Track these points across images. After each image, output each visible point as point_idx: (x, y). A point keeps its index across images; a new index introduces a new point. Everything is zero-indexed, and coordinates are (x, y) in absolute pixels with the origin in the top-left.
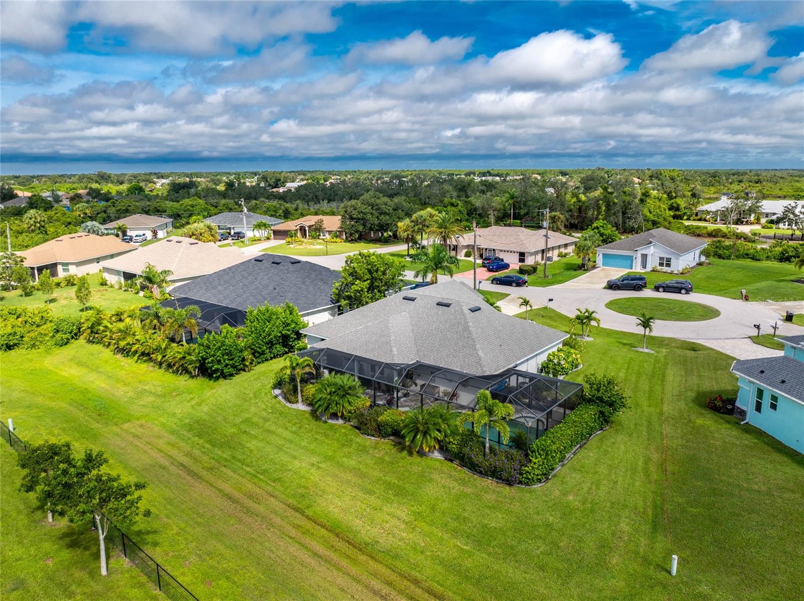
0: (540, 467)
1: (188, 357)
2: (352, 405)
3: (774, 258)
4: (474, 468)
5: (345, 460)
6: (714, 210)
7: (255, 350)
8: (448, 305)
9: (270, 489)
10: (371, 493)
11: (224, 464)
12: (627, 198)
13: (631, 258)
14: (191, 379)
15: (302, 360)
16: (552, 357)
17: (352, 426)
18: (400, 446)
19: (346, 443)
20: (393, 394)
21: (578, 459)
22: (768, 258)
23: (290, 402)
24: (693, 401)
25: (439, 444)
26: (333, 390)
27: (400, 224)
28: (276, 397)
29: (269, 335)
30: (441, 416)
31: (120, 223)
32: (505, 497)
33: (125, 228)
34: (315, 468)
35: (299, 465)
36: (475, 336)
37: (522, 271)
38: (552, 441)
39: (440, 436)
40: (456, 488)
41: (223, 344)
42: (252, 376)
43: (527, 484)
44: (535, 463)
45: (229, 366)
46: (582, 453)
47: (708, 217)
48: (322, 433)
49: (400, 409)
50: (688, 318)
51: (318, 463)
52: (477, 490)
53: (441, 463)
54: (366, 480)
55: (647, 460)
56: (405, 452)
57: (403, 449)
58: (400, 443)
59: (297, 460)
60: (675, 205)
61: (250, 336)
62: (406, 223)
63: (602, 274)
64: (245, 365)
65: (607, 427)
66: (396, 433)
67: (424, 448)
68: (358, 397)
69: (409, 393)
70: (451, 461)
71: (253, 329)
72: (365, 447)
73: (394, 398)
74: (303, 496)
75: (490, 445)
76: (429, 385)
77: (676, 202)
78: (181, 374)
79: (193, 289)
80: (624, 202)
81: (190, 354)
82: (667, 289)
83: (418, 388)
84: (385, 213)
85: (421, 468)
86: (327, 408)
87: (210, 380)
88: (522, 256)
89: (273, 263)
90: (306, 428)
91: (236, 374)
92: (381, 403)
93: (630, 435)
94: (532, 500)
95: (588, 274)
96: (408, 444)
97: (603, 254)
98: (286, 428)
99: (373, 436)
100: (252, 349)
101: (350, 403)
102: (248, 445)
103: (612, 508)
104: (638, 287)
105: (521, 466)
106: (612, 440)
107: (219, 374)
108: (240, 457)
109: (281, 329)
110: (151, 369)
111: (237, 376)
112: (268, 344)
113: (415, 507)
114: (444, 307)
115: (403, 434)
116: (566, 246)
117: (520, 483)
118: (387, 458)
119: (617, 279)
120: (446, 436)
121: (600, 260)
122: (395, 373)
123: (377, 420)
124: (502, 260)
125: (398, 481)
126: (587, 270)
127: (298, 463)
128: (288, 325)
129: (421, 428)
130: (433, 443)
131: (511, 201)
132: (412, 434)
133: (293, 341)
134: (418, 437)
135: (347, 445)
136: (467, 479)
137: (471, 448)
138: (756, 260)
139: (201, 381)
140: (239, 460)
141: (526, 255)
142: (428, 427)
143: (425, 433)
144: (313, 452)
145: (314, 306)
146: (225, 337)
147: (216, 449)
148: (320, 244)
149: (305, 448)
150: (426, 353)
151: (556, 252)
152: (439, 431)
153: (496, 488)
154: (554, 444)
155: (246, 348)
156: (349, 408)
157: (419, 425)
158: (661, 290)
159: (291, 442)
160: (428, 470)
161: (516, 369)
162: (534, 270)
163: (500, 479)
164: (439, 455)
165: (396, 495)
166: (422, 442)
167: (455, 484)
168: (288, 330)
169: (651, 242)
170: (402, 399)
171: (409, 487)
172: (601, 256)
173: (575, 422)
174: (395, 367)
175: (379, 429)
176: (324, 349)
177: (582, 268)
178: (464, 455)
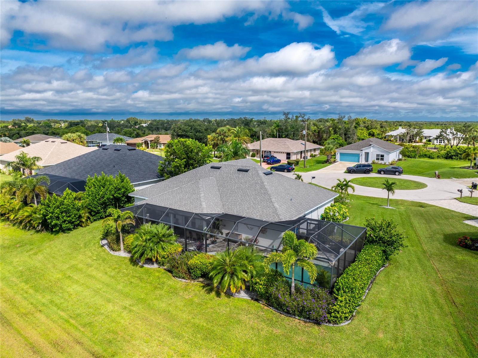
0: (347, 305)
1: (34, 215)
2: (166, 250)
3: (442, 157)
4: (281, 308)
5: (156, 302)
6: (395, 134)
7: (91, 210)
8: (247, 171)
9: (78, 334)
10: (178, 336)
11: (41, 308)
12: (347, 126)
13: (358, 155)
14: (36, 233)
15: (123, 213)
16: (328, 211)
17: (165, 269)
18: (209, 287)
19: (159, 286)
20: (203, 241)
21: (373, 294)
22: (438, 157)
23: (113, 251)
24: (444, 241)
25: (246, 285)
26: (148, 237)
27: (209, 136)
28: (103, 246)
29: (103, 197)
30: (247, 258)
31: (25, 139)
32: (315, 338)
33: (28, 142)
34: (127, 312)
35: (112, 308)
36: (270, 192)
37: (289, 163)
38: (354, 279)
39: (247, 277)
40: (266, 330)
41: (62, 203)
42: (86, 230)
43: (335, 323)
44: (341, 302)
45: (67, 222)
46: (375, 289)
47: (392, 139)
48: (137, 277)
49: (208, 253)
50: (407, 188)
51: (130, 305)
52: (286, 331)
53: (248, 303)
54: (175, 323)
55: (433, 293)
56: (213, 293)
57: (211, 290)
58: (208, 285)
59: (110, 304)
60: (372, 133)
61: (87, 198)
62: (213, 135)
63: (341, 165)
64: (81, 222)
65: (387, 265)
66: (205, 275)
67: (232, 289)
68: (171, 244)
69: (216, 241)
70: (257, 300)
71: (90, 193)
72: (176, 289)
73: (203, 244)
74: (110, 342)
75: (295, 285)
76: (232, 233)
77: (372, 131)
78: (29, 230)
79: (55, 170)
80: (345, 128)
81: (35, 213)
82: (386, 172)
83: (224, 235)
84: (199, 132)
85: (228, 309)
86: (142, 255)
87: (51, 234)
88: (288, 155)
89: (115, 150)
90: (123, 272)
91: (74, 228)
92: (192, 248)
93: (409, 270)
94: (343, 341)
95: (332, 165)
96: (215, 285)
97: (340, 153)
98: (106, 273)
99: (183, 278)
100: (89, 209)
101: (163, 249)
102: (69, 289)
103: (425, 346)
104: (367, 171)
105: (328, 304)
106: (396, 275)
107: (58, 228)
108: (58, 302)
109: (113, 192)
110: (6, 226)
111: (75, 230)
112: (102, 204)
113: (224, 352)
114: (244, 172)
115: (211, 276)
116: (315, 150)
117: (329, 322)
118: (196, 300)
119: (353, 167)
120: (252, 277)
121: (338, 157)
122: (204, 223)
123: (187, 264)
124: (276, 158)
125: (207, 324)
126: (331, 163)
127: (111, 307)
128: (119, 189)
129: (229, 270)
130: (240, 284)
131: (277, 128)
132: (220, 276)
133: (125, 203)
134: (226, 278)
135: (160, 288)
136: (274, 319)
137: (277, 288)
138: (431, 158)
139: (45, 234)
140: (56, 305)
141: (291, 154)
142: (235, 269)
143: (233, 274)
144: (127, 295)
145: (143, 179)
146: (65, 198)
147: (38, 294)
148: (158, 151)
149: (121, 292)
150: (230, 207)
151: (309, 154)
152: (245, 272)
153: (305, 328)
154: (356, 281)
155: (83, 208)
156: (163, 253)
157: (226, 267)
158: (382, 173)
159: (108, 285)
160: (236, 311)
161: (306, 217)
162: (297, 163)
163: (309, 318)
164: (246, 295)
165: (205, 339)
166: (230, 282)
167: (263, 325)
168: (119, 194)
169: (371, 145)
170: (210, 246)
171: (218, 330)
172: (339, 154)
173: (367, 260)
174: (204, 217)
175: (190, 272)
176: (144, 204)
177: (327, 162)
178: (271, 295)
